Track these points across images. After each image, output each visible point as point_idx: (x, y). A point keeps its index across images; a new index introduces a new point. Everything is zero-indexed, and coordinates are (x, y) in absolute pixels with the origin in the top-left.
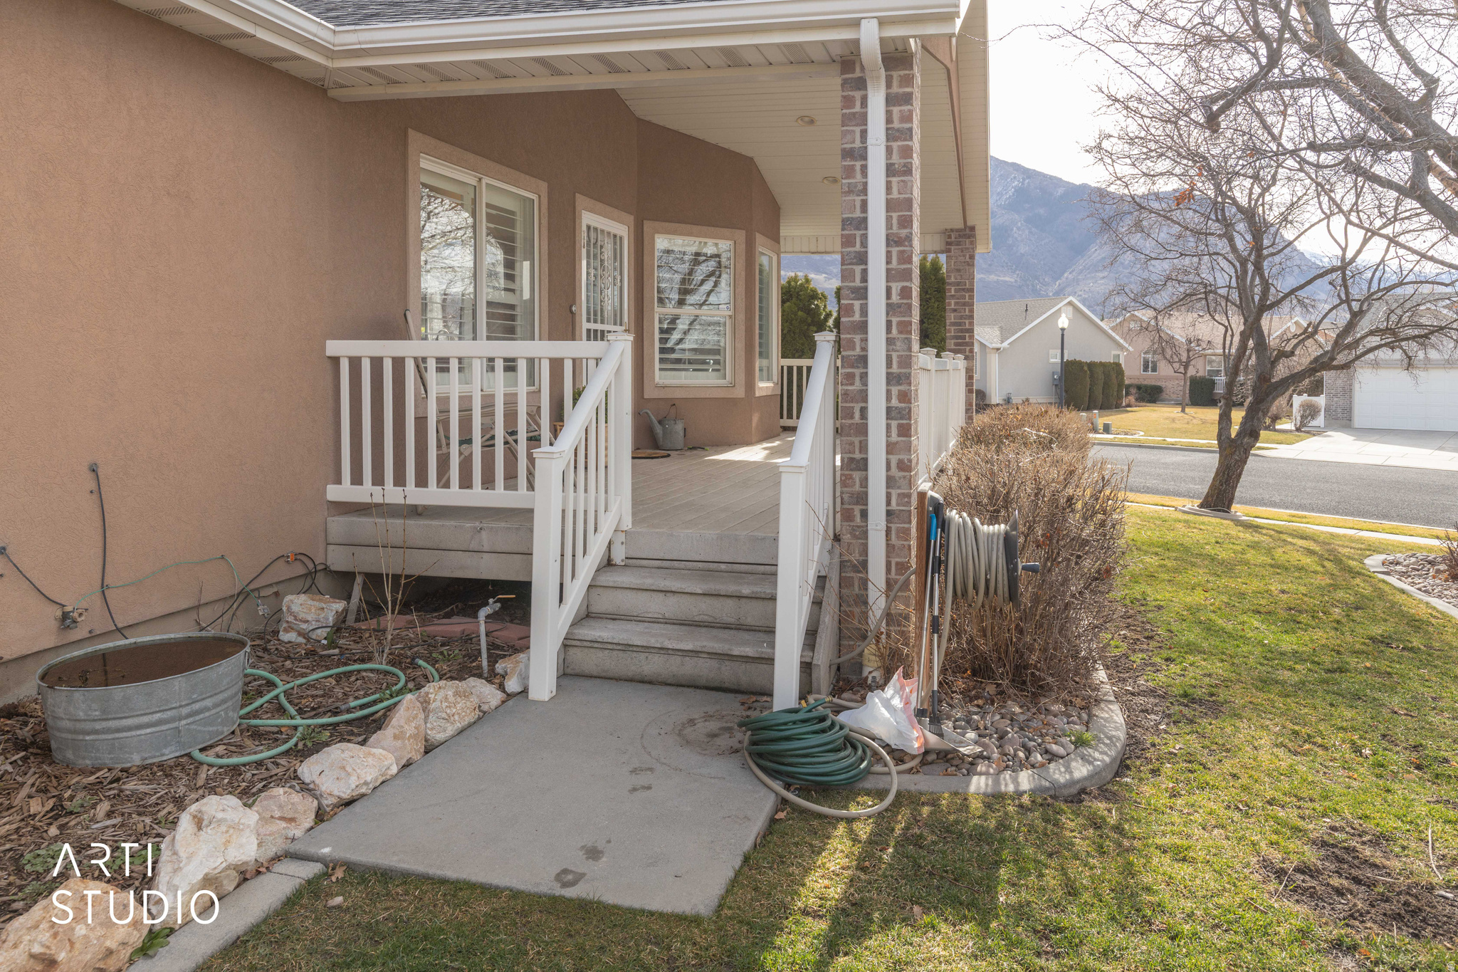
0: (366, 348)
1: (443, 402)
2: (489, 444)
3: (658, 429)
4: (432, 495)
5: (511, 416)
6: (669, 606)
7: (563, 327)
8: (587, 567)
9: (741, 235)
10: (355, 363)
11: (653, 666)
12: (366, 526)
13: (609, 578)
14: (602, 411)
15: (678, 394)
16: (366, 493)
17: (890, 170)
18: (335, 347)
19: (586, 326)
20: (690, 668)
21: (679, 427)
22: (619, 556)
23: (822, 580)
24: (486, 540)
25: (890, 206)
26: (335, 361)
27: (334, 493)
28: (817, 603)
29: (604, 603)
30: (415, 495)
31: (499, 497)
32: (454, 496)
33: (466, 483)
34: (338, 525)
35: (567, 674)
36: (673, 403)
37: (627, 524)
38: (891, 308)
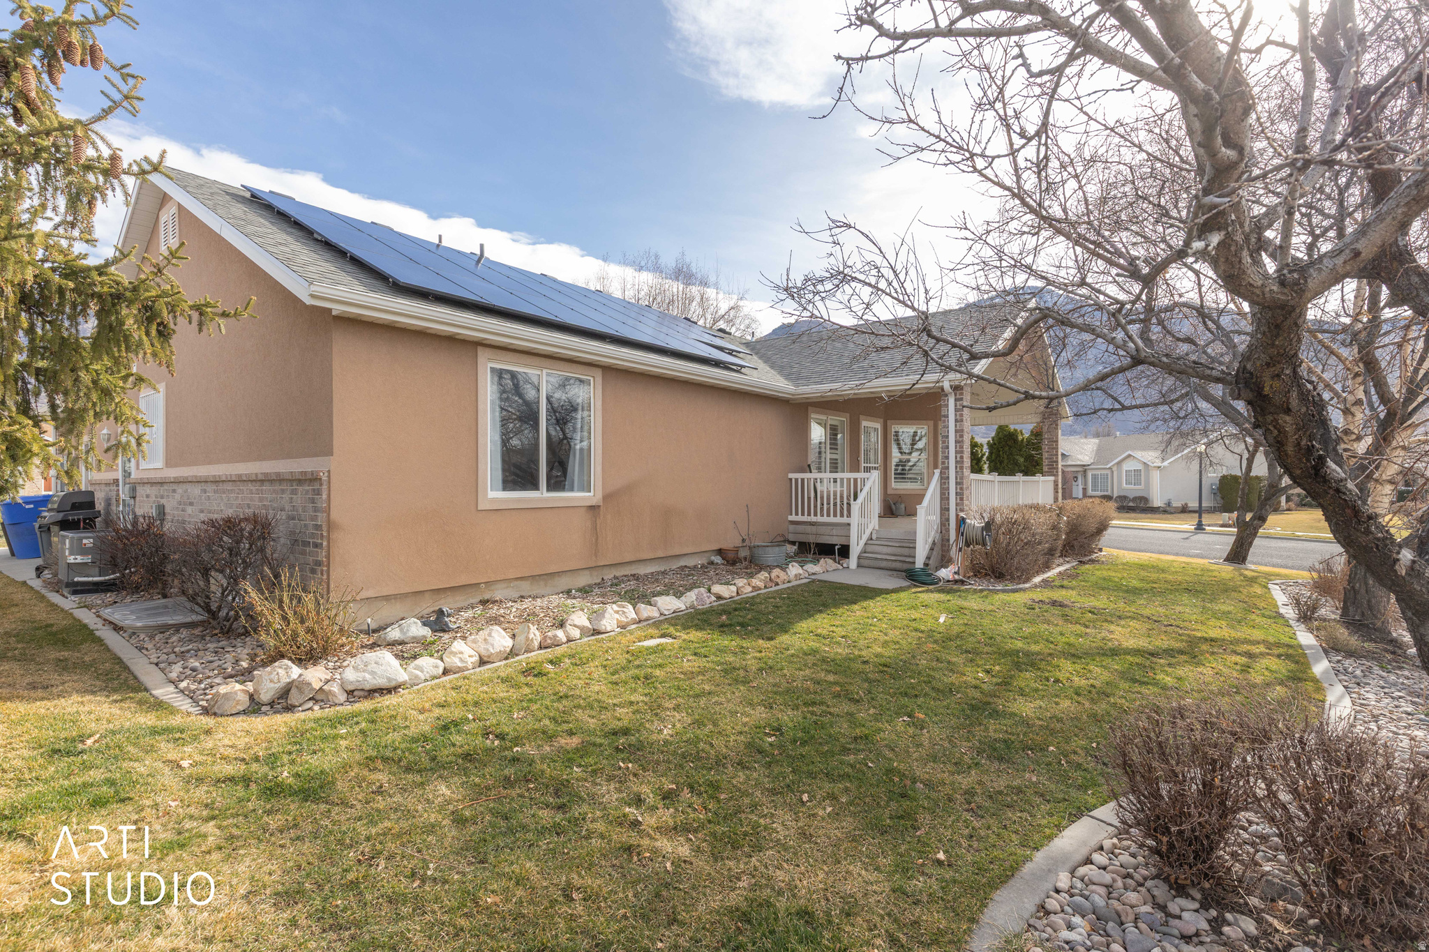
0: (800, 476)
1: (822, 492)
2: (835, 504)
3: (893, 507)
4: (819, 519)
5: (842, 497)
6: (889, 550)
7: (855, 467)
8: (865, 537)
9: (931, 423)
10: (796, 480)
11: (884, 564)
12: (800, 528)
13: (870, 542)
14: (869, 493)
15: (902, 492)
16: (800, 518)
17: (956, 421)
18: (791, 475)
19: (863, 465)
20: (894, 565)
21: (903, 506)
22: (874, 537)
23: (934, 543)
24: (835, 532)
25: (956, 431)
26: (791, 479)
27: (791, 518)
28: (932, 549)
29: (869, 548)
30: (813, 519)
31: (838, 520)
32: (825, 519)
33: (828, 515)
34: (792, 528)
35: (859, 566)
36: (900, 496)
37: (877, 528)
38: (956, 462)
